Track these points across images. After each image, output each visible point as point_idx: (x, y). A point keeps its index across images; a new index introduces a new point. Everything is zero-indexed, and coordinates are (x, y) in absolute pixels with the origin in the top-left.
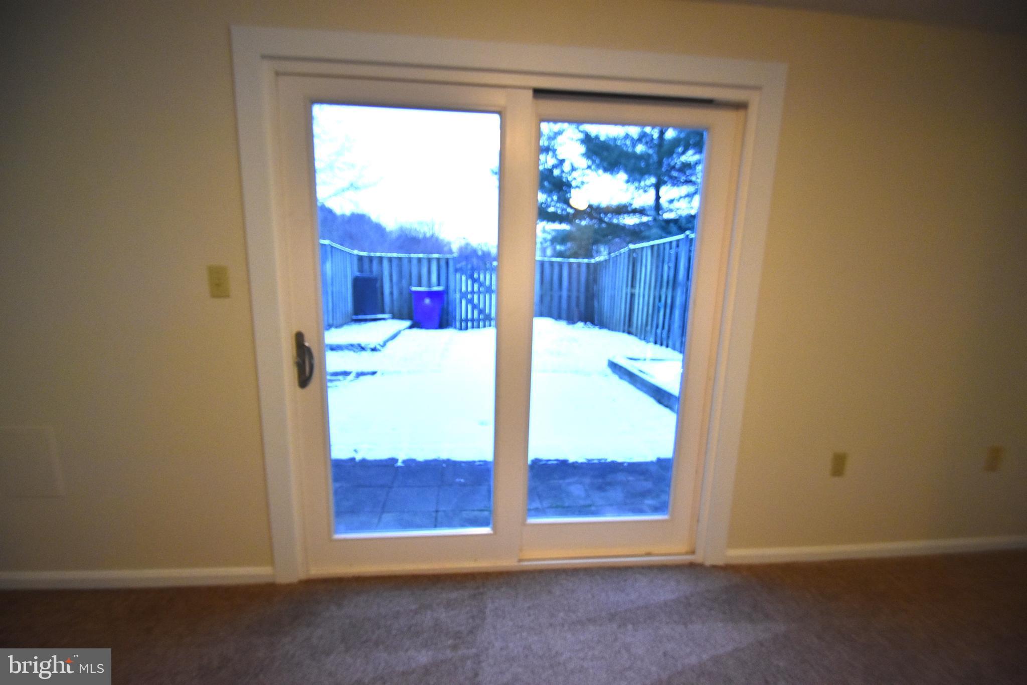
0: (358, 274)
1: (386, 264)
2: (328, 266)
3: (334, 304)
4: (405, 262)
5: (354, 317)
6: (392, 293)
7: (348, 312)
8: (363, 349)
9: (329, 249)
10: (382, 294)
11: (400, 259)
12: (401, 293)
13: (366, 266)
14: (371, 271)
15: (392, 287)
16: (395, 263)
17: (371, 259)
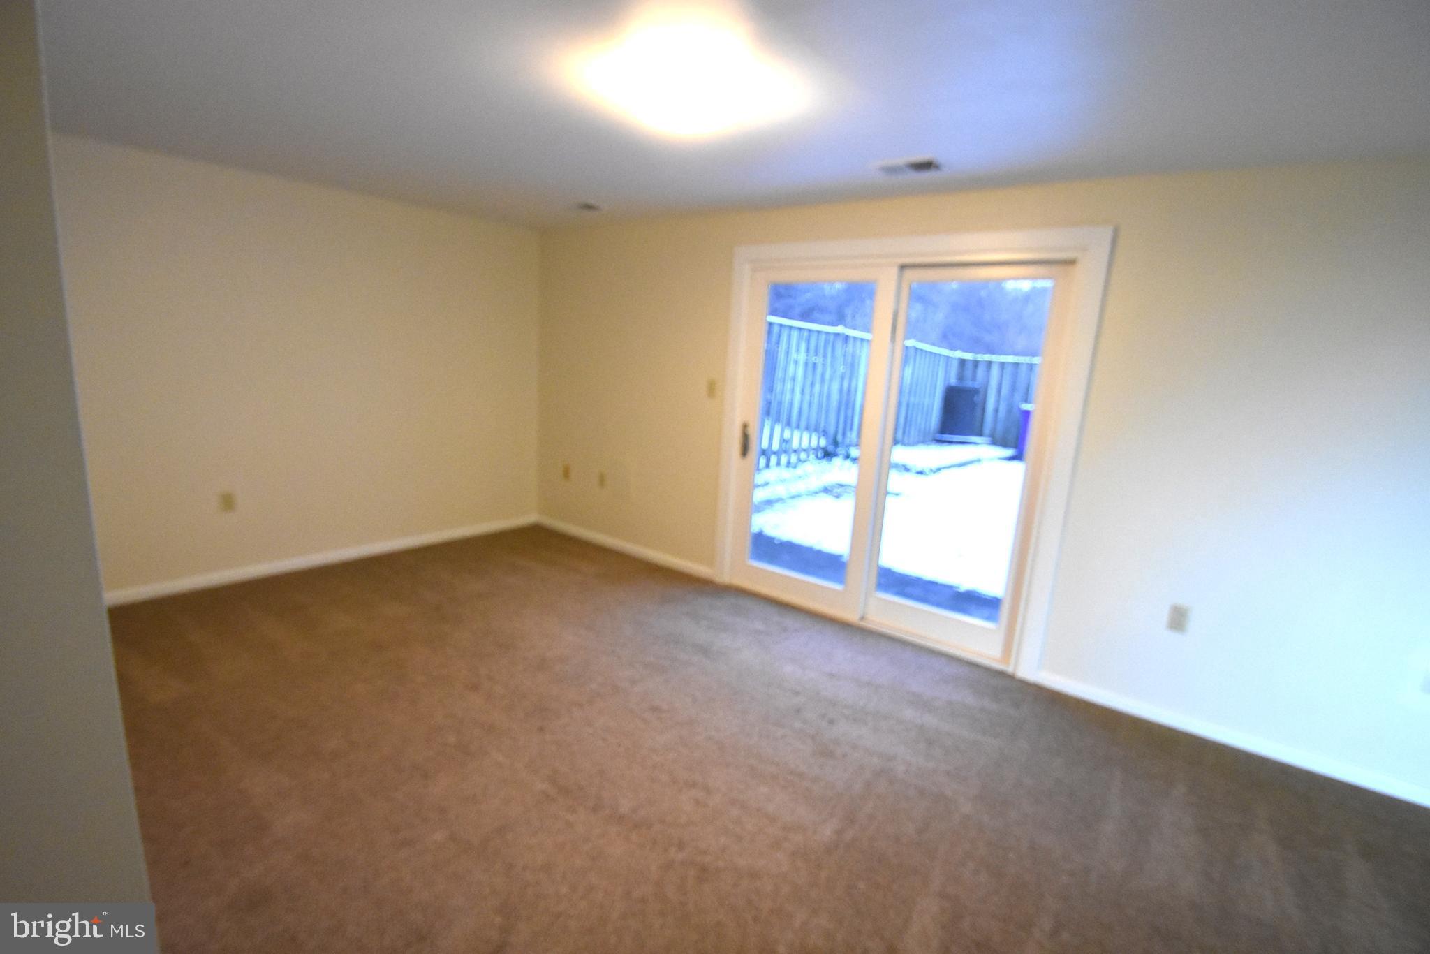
0: (953, 381)
1: (995, 371)
2: (908, 371)
3: (909, 419)
4: (1023, 370)
5: (939, 437)
6: (996, 411)
7: (930, 429)
8: (907, 469)
9: (912, 352)
10: (983, 410)
11: (1017, 365)
12: (1009, 410)
13: (968, 372)
14: (974, 378)
15: (998, 402)
16: (1008, 370)
17: (976, 364)
